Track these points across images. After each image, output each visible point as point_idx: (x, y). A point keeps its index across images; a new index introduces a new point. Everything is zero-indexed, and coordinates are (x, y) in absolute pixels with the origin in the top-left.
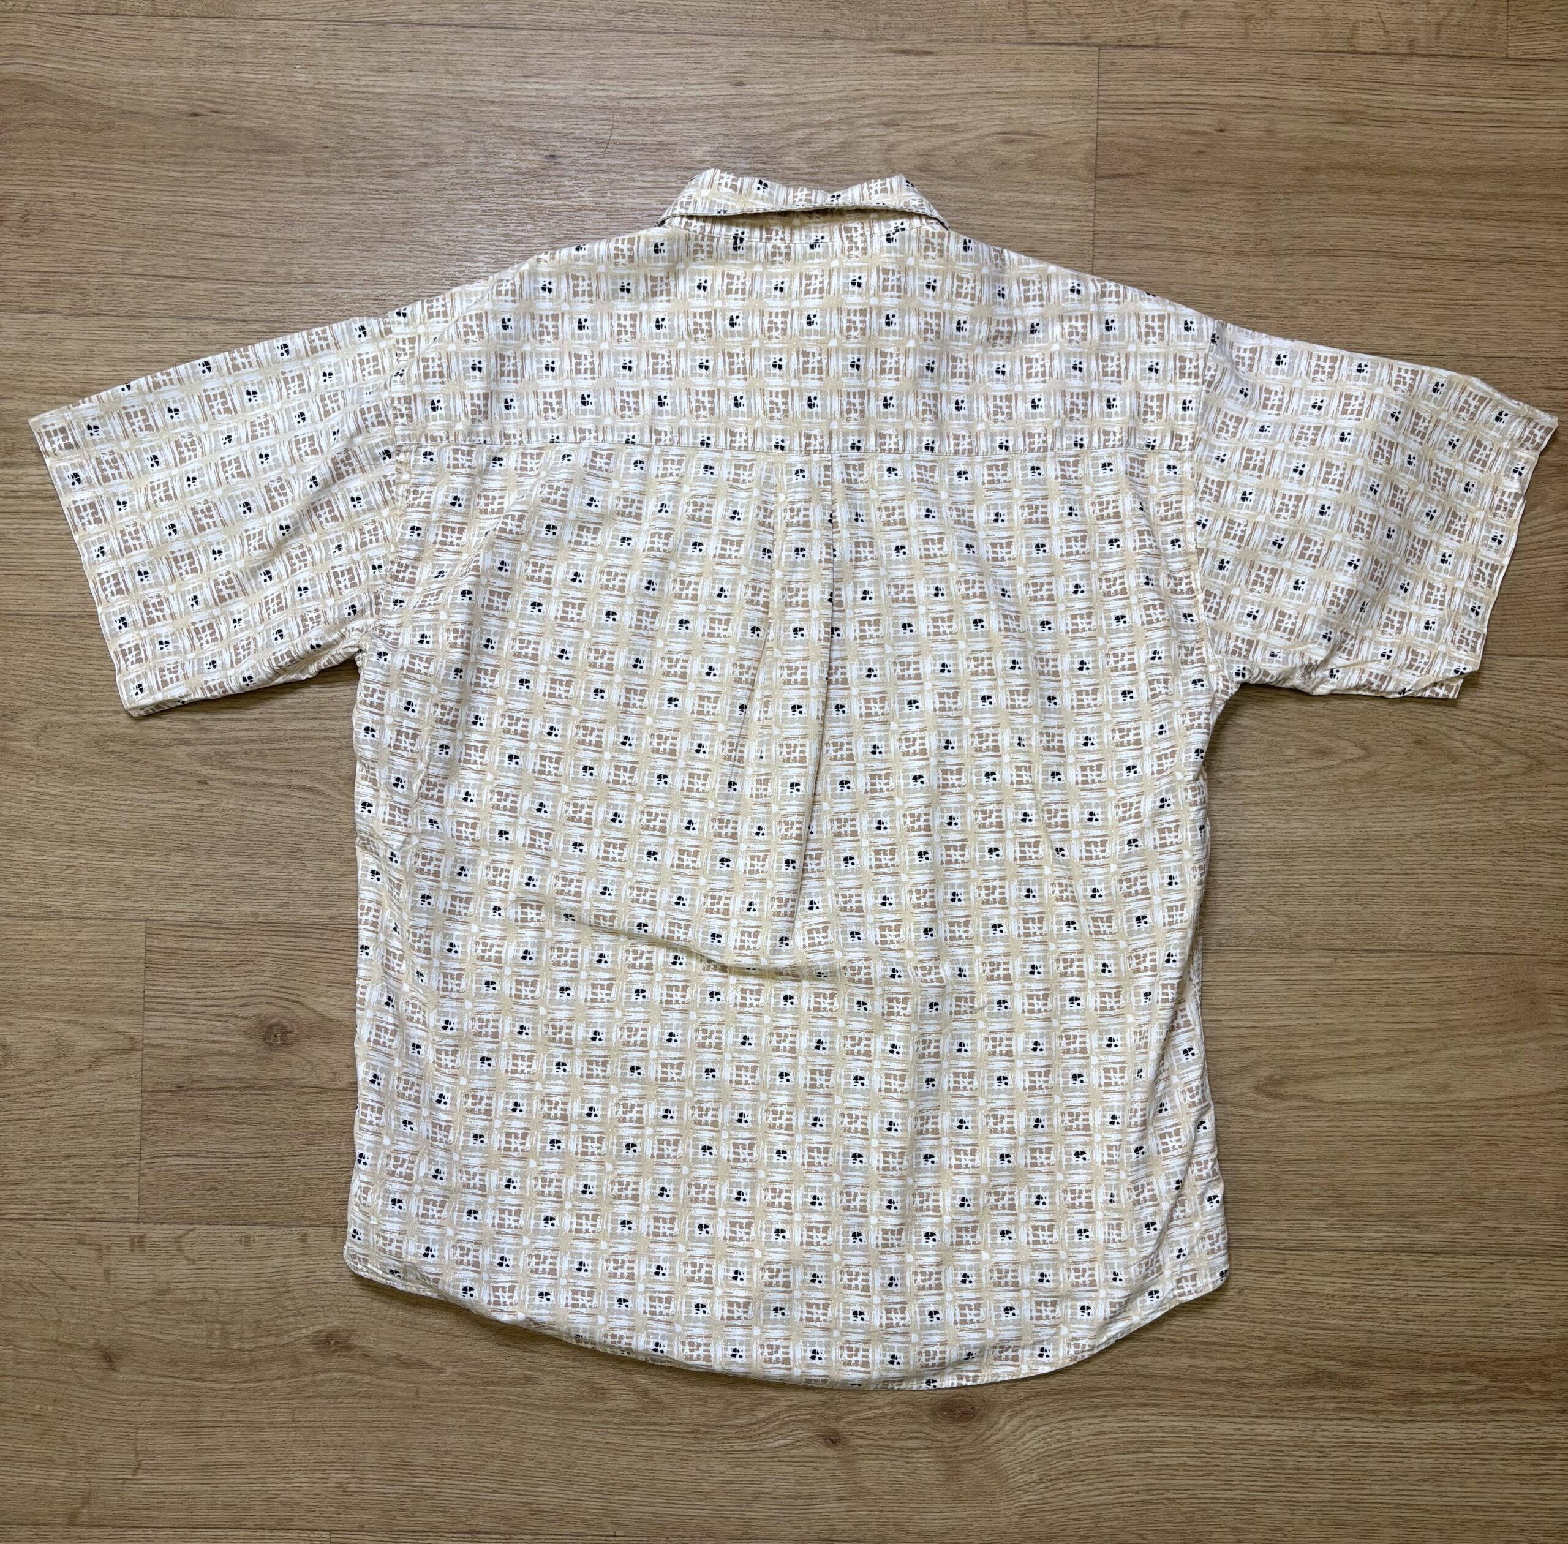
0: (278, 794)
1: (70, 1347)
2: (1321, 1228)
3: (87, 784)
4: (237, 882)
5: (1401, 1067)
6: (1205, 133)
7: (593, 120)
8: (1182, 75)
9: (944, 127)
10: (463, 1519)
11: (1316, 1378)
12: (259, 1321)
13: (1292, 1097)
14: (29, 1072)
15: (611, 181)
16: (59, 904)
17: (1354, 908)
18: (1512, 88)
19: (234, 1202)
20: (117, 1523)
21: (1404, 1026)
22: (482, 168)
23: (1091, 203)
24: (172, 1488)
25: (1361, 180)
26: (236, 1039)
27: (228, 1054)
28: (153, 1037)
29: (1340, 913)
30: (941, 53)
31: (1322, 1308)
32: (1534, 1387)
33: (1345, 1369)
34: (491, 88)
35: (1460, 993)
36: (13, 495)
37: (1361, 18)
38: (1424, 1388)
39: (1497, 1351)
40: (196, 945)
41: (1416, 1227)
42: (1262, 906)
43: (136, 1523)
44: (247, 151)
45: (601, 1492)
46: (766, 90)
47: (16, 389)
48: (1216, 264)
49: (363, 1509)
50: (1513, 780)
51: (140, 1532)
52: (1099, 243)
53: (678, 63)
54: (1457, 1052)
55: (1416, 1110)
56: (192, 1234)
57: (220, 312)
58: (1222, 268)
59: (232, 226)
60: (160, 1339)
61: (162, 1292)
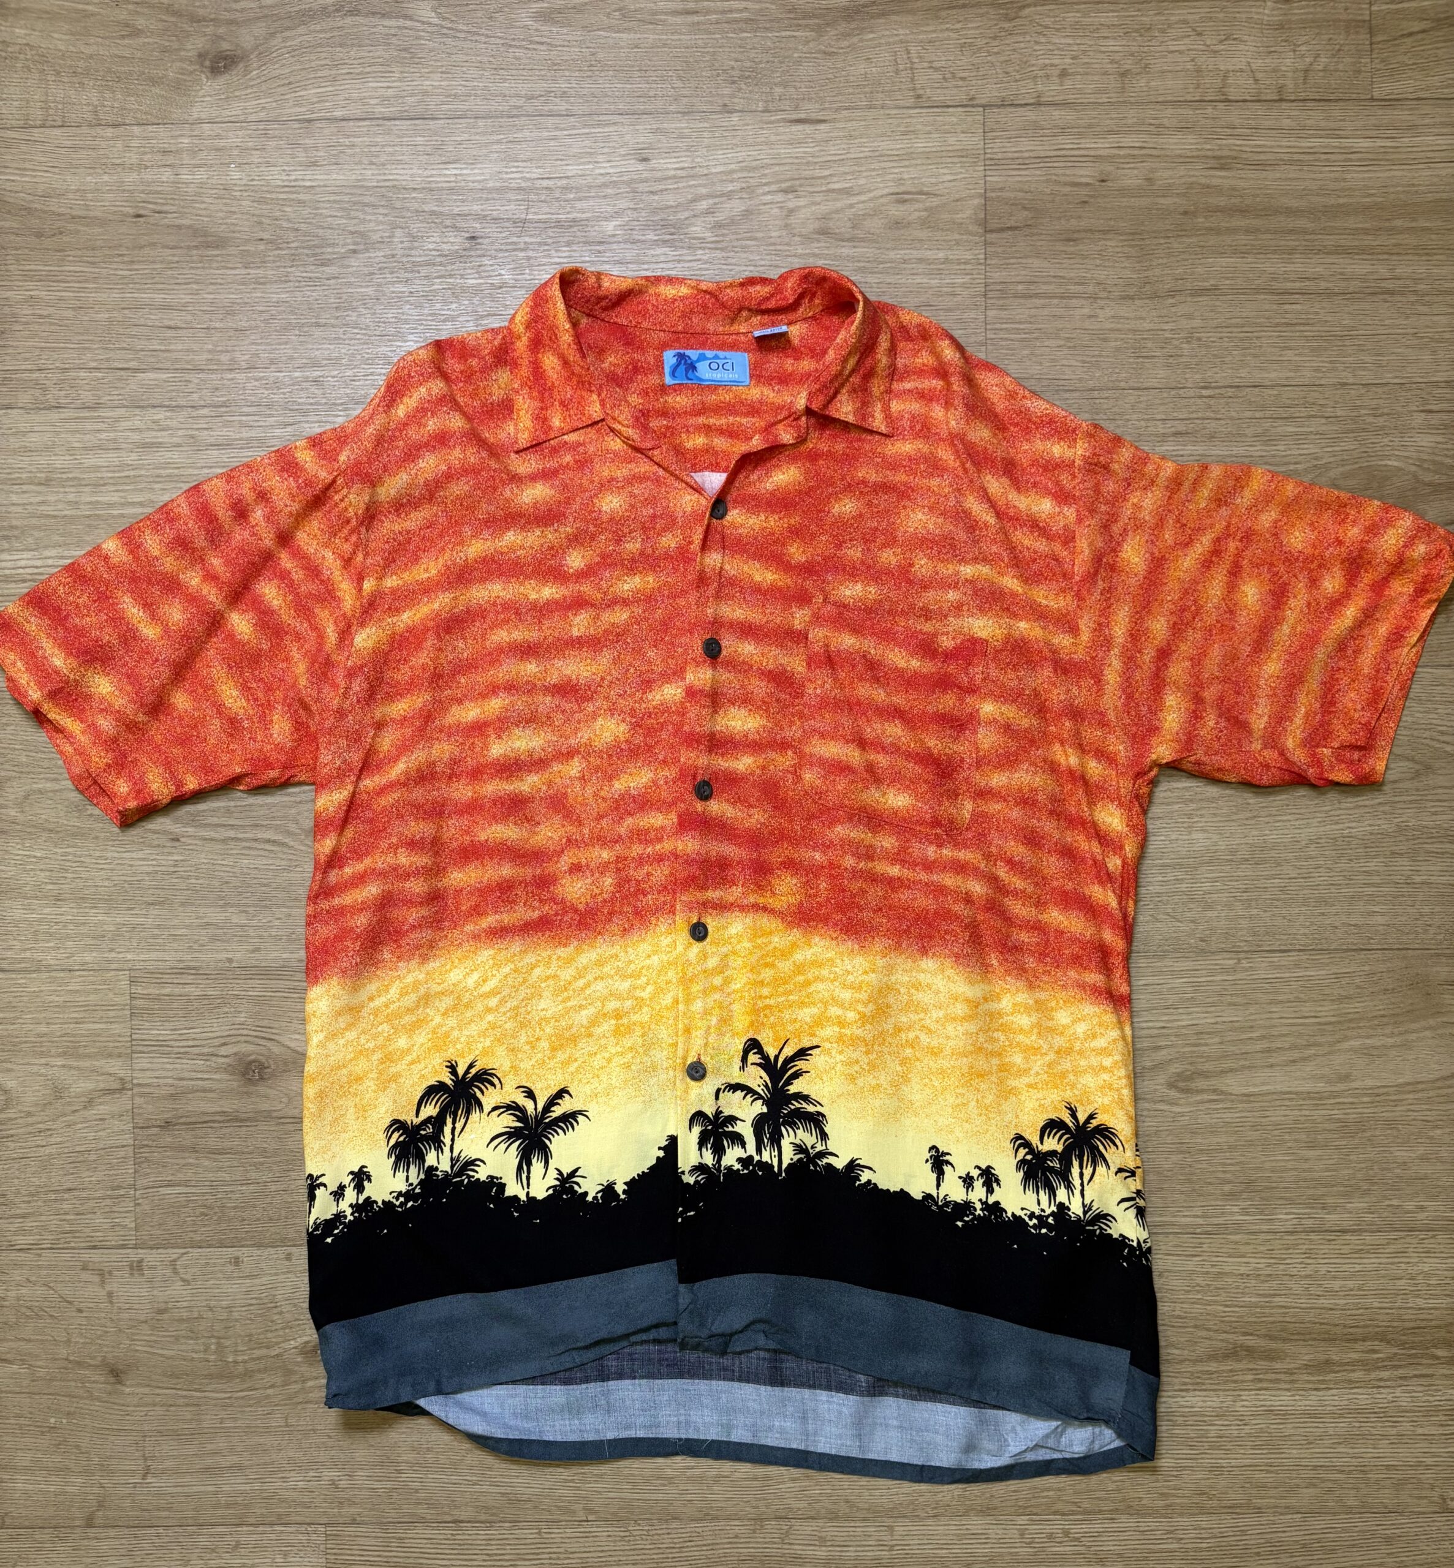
0: (245, 848)
1: (79, 1364)
2: (1234, 1212)
3: (69, 846)
4: (211, 931)
5: (1304, 1059)
6: (1087, 184)
7: (509, 201)
8: (1064, 130)
9: (840, 191)
10: (446, 1509)
11: (1234, 1353)
12: (251, 1335)
13: (1203, 1091)
14: (29, 1114)
15: (529, 258)
16: (50, 959)
17: (1255, 912)
18: (1377, 127)
19: (224, 1226)
21: (1306, 1021)
22: (407, 252)
24: (179, 1489)
25: (1238, 222)
26: (218, 1076)
27: (211, 1091)
28: (142, 1078)
29: (1243, 917)
30: (834, 120)
31: (1237, 1287)
32: (1440, 1353)
33: (1262, 1343)
34: (412, 175)
35: (1358, 987)
37: (1231, 68)
38: (1335, 1358)
39: (1404, 1321)
40: (177, 990)
41: (1323, 1208)
42: (1168, 914)
43: (148, 1523)
44: (189, 248)
45: (572, 1481)
46: (668, 164)
48: (1102, 308)
49: (355, 1503)
50: (1401, 785)
51: (152, 1531)
52: (990, 294)
53: (587, 143)
54: (1356, 1043)
56: (185, 1258)
57: (171, 399)
58: (1108, 312)
59: (177, 319)
60: (162, 1356)
61: (161, 1312)
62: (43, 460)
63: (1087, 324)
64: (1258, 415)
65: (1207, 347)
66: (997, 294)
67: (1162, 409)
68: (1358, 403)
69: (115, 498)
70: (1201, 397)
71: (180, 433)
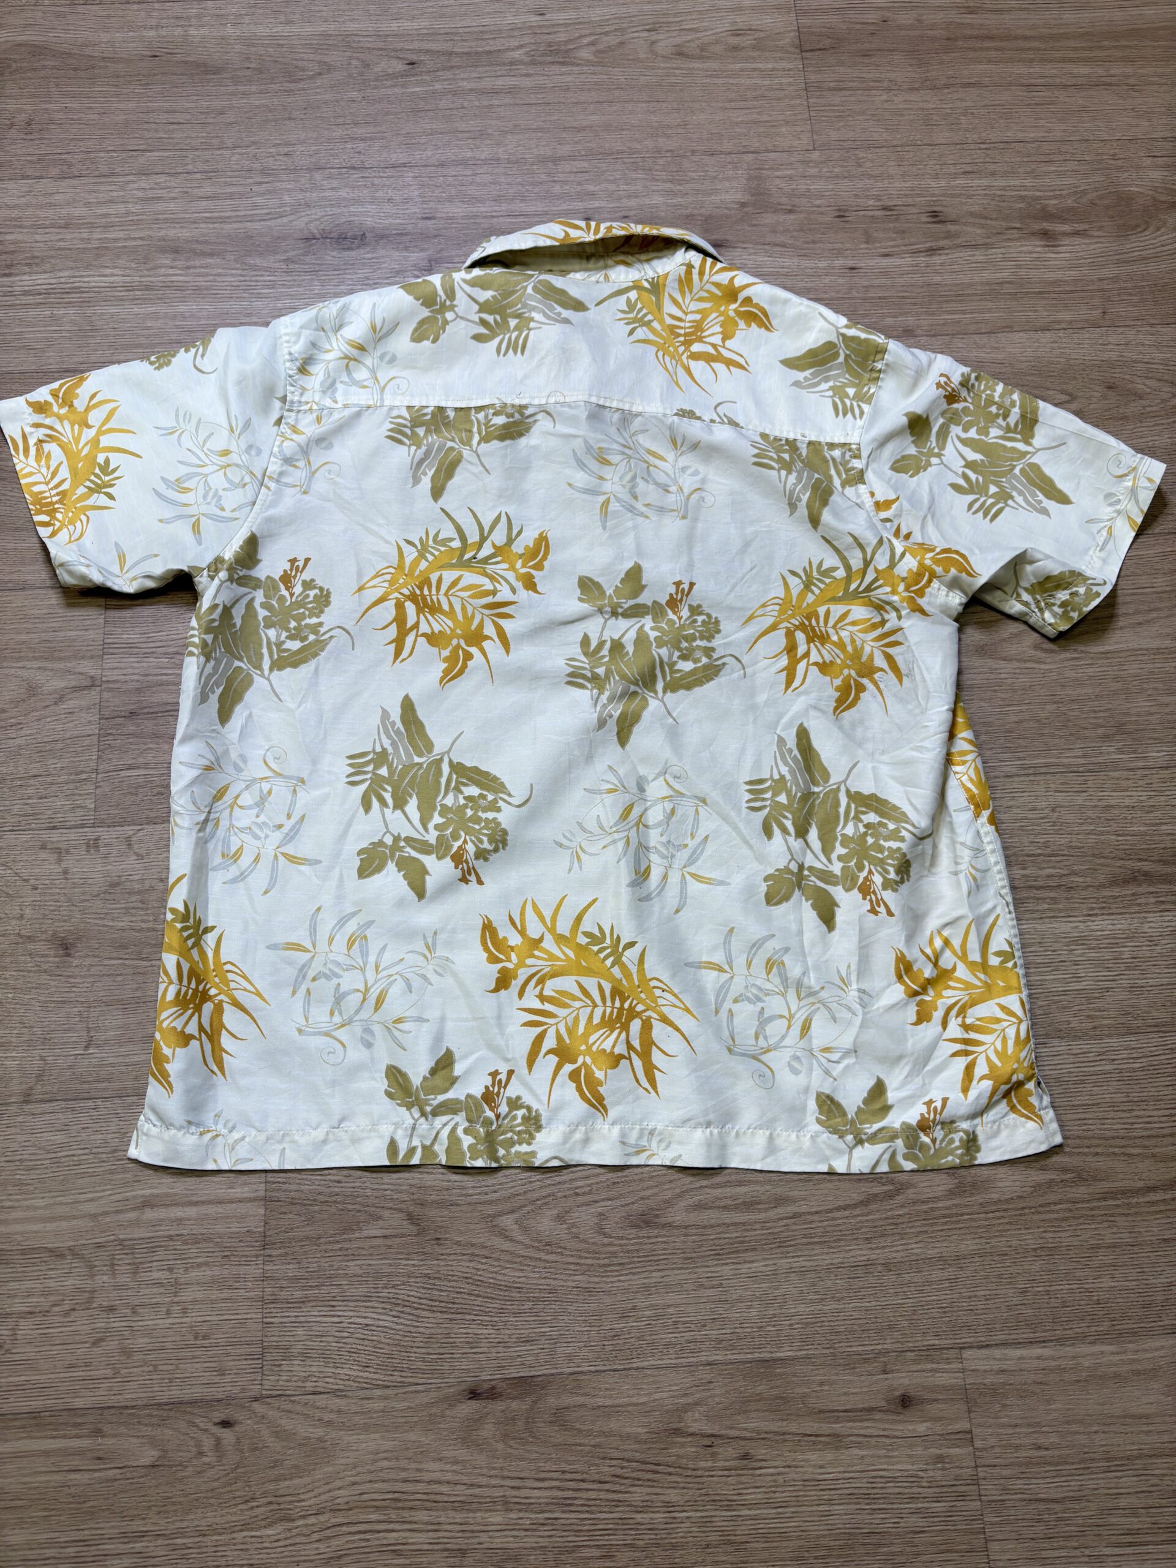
36: (11, 294)
47: (15, 226)
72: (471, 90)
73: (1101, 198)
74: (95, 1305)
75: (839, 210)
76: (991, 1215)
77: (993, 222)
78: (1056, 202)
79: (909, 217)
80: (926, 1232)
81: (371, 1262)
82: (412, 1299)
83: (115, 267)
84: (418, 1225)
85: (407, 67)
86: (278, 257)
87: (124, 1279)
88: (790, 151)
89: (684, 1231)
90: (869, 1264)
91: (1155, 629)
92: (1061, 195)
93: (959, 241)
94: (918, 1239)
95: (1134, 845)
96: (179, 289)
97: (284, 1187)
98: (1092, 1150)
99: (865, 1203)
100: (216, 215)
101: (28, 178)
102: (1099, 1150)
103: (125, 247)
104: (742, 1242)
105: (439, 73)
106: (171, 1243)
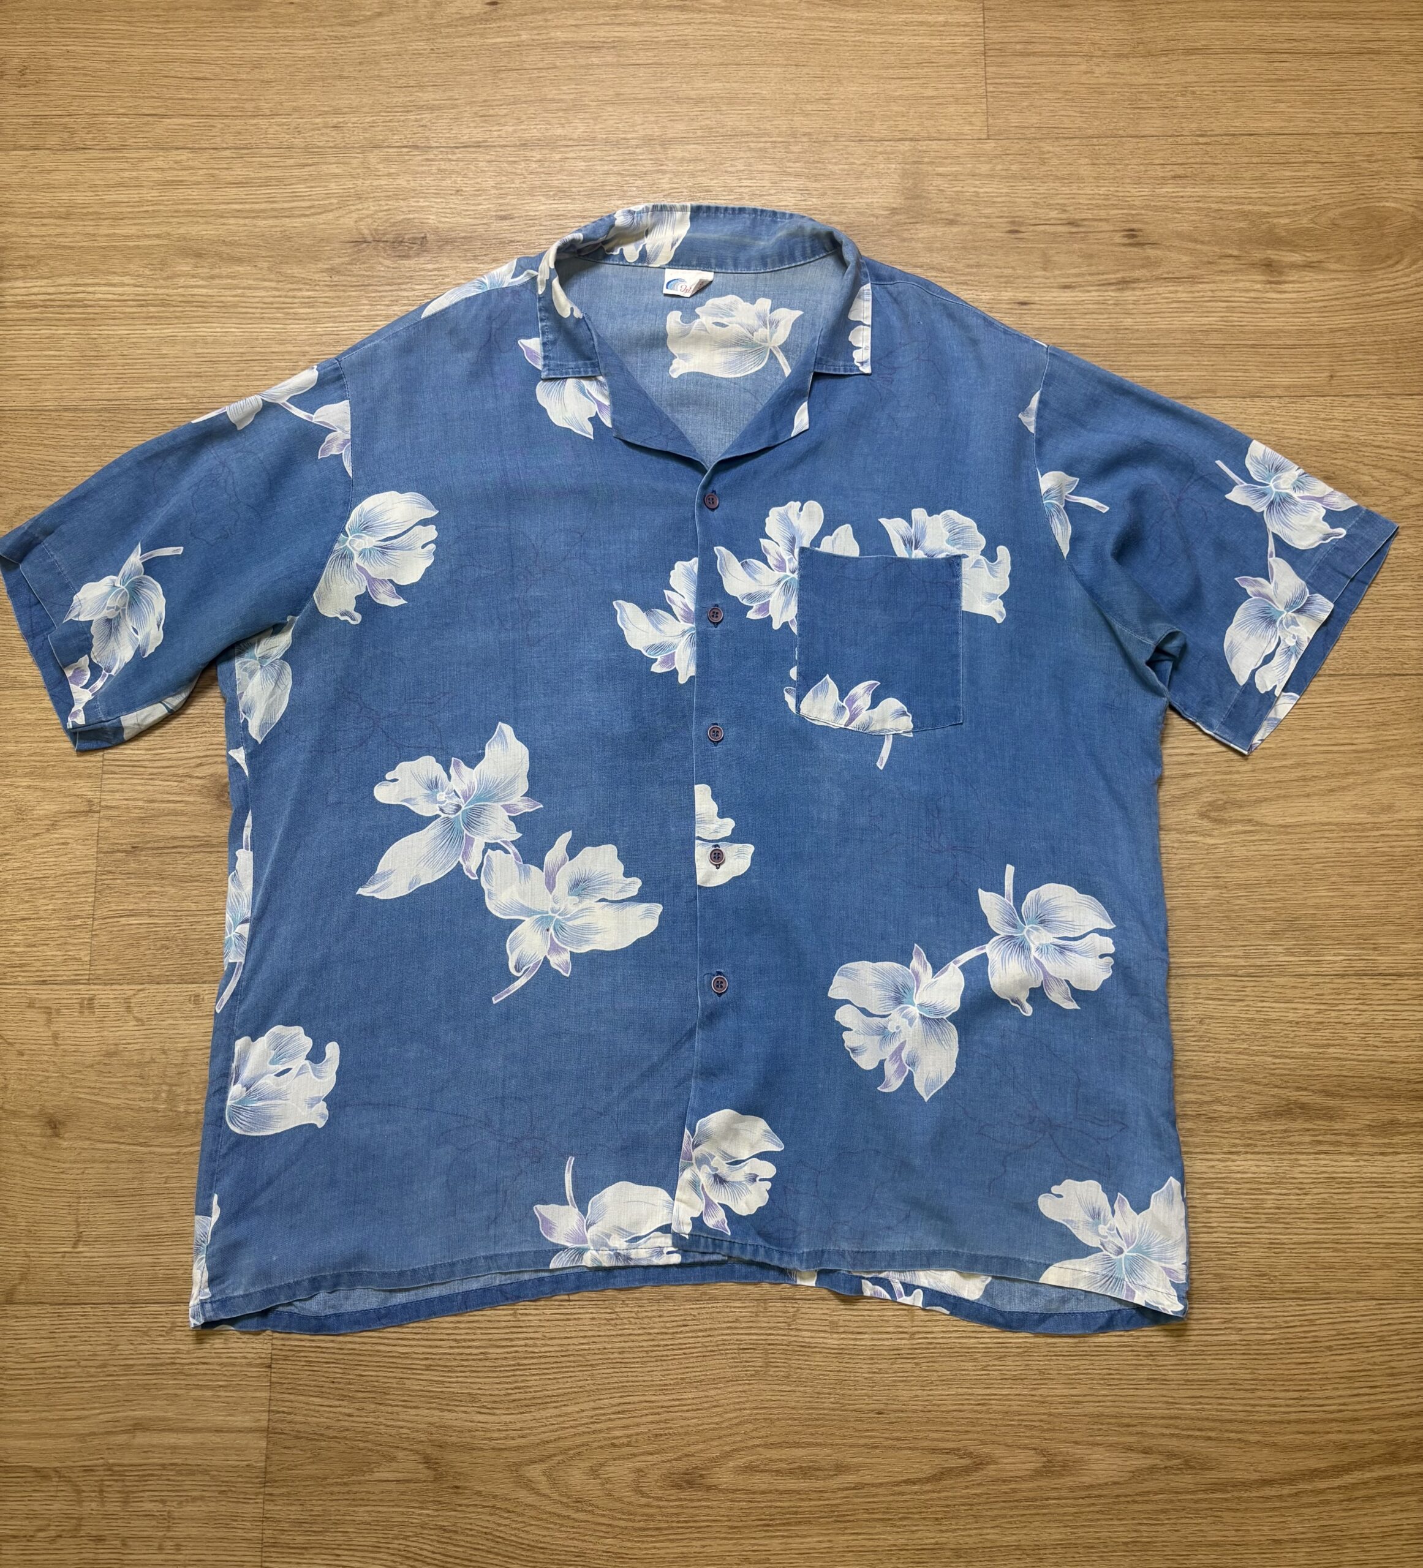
1: (14, 1114)
2: (1278, 953)
5: (1343, 788)
11: (1287, 1110)
13: (1237, 821)
15: (546, 20)
19: (185, 961)
20: (55, 1300)
21: (1342, 748)
23: (981, 20)
24: (112, 1260)
26: (191, 799)
27: (183, 813)
28: (109, 799)
31: (1287, 1036)
33: (1318, 1099)
35: (1394, 713)
38: (1401, 1118)
41: (1375, 949)
43: (74, 1300)
48: (1098, 65)
51: (78, 1309)
52: (990, 53)
54: (1397, 772)
55: (1363, 831)
56: (141, 994)
57: (194, 142)
58: (1104, 69)
59: (204, 71)
60: (106, 1104)
61: (109, 1054)
62: (65, 196)
63: (1084, 79)
64: (1255, 160)
65: (1201, 99)
66: (997, 53)
67: (1160, 154)
68: (1353, 150)
69: (133, 230)
70: (1198, 144)
71: (201, 172)
72: (565, 43)
73: (1344, 216)
74: (82, 1533)
75: (1013, 223)
76: (1081, 1501)
77: (1205, 248)
78: (1287, 221)
79: (1099, 236)
80: (1004, 1516)
81: (380, 1509)
82: (425, 1553)
83: (125, 274)
84: (435, 1470)
85: (489, 8)
86: (320, 265)
87: (112, 1507)
88: (956, 140)
89: (731, 1496)
90: (936, 1549)
91: (1348, 799)
92: (1294, 211)
93: (1158, 272)
94: (994, 1523)
95: (1294, 1070)
96: (202, 305)
97: (289, 1418)
98: (1203, 1433)
99: (936, 1478)
100: (248, 206)
101: (21, 148)
102: (1212, 1434)
103: (138, 247)
104: (796, 1513)
105: (526, 18)
106: (164, 1473)
